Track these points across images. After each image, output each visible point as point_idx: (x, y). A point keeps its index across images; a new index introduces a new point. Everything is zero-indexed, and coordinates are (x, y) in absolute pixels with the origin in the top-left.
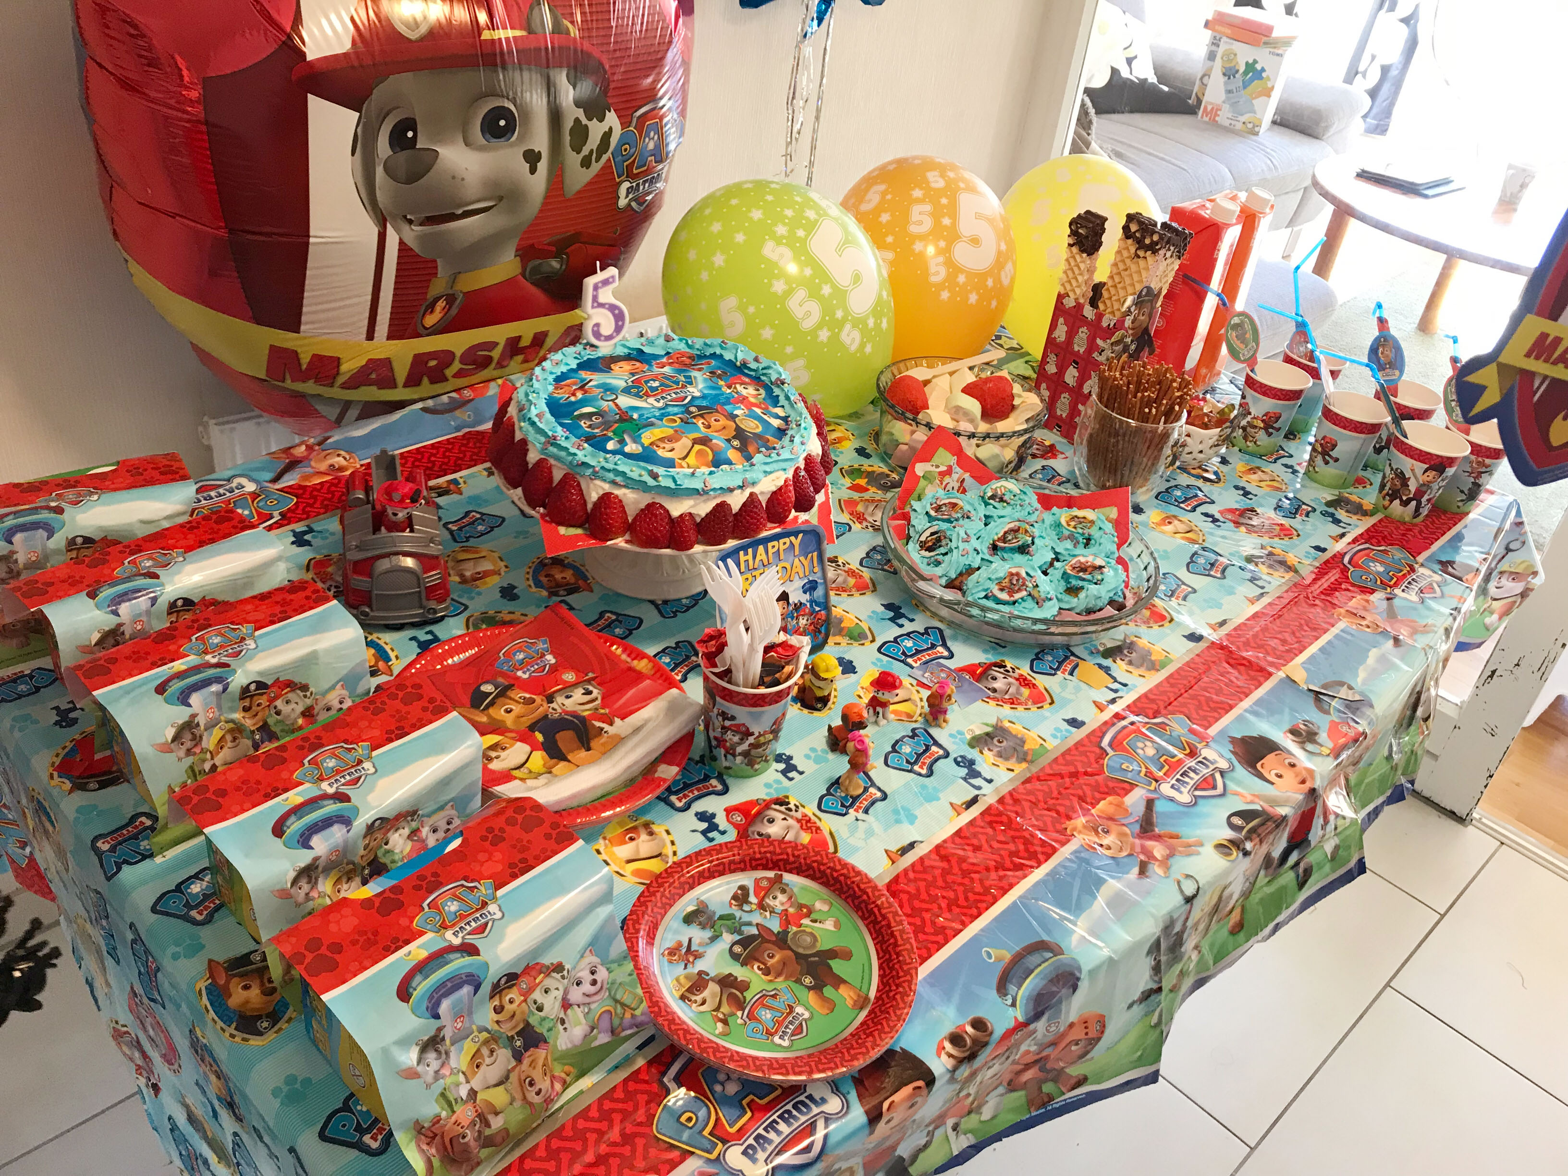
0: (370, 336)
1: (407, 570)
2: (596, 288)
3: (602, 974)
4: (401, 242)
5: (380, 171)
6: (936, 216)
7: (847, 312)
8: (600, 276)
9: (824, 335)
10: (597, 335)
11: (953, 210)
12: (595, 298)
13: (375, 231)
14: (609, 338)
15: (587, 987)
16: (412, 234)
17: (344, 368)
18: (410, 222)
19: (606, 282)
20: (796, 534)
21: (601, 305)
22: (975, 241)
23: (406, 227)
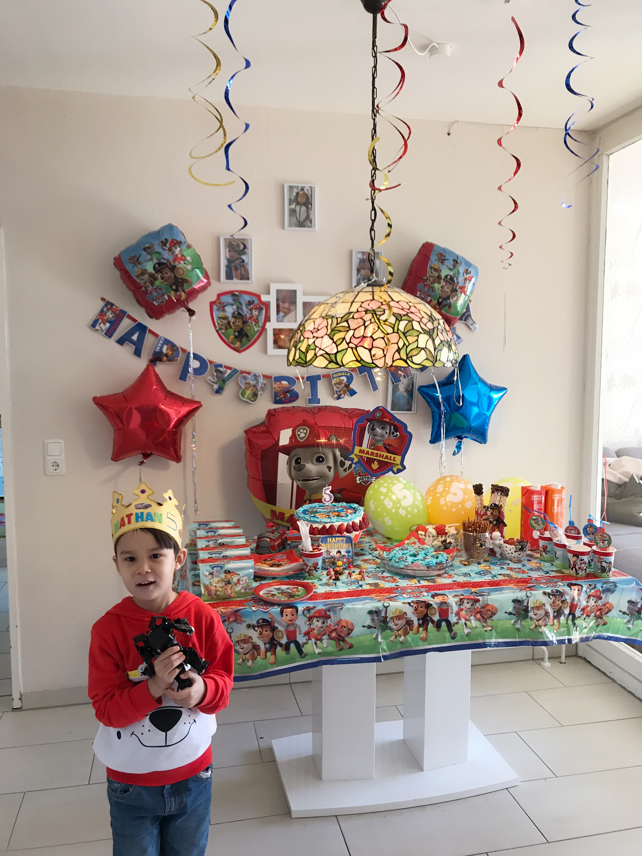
0: (291, 508)
1: (267, 541)
2: (325, 490)
3: (247, 581)
4: (297, 485)
5: (292, 468)
6: (444, 487)
7: (401, 505)
8: (327, 487)
9: (394, 510)
10: (325, 501)
11: (449, 487)
12: (325, 492)
13: (291, 481)
14: (328, 502)
15: (244, 582)
16: (300, 483)
17: (286, 516)
18: (299, 480)
19: (328, 489)
20: (344, 537)
21: (327, 494)
22: (455, 494)
23: (298, 482)
